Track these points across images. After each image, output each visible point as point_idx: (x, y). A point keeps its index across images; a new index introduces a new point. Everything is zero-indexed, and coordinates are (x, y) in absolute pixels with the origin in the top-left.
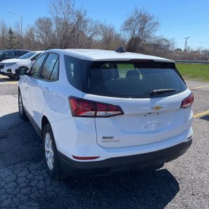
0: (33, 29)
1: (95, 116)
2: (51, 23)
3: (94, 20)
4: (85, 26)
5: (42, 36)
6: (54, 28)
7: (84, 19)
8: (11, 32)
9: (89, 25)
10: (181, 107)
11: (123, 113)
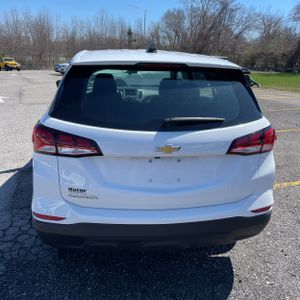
0: (158, 28)
1: (57, 154)
2: (183, 18)
3: (248, 7)
4: (231, 18)
5: (169, 37)
6: (186, 24)
7: (230, 7)
8: (130, 33)
9: (238, 15)
10: (229, 152)
11: (100, 154)
